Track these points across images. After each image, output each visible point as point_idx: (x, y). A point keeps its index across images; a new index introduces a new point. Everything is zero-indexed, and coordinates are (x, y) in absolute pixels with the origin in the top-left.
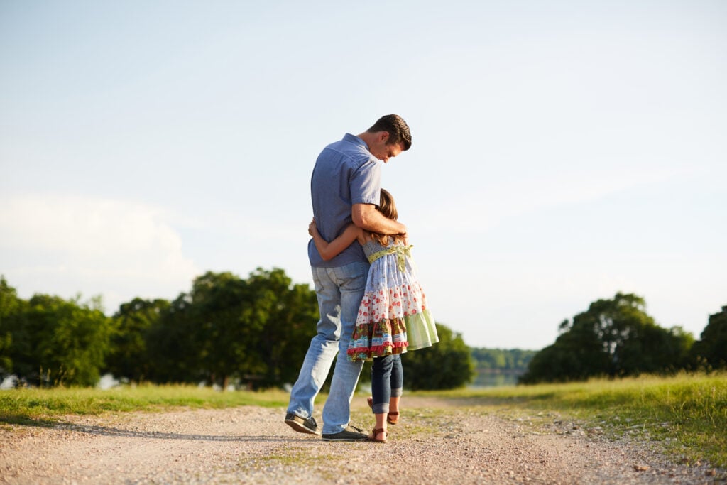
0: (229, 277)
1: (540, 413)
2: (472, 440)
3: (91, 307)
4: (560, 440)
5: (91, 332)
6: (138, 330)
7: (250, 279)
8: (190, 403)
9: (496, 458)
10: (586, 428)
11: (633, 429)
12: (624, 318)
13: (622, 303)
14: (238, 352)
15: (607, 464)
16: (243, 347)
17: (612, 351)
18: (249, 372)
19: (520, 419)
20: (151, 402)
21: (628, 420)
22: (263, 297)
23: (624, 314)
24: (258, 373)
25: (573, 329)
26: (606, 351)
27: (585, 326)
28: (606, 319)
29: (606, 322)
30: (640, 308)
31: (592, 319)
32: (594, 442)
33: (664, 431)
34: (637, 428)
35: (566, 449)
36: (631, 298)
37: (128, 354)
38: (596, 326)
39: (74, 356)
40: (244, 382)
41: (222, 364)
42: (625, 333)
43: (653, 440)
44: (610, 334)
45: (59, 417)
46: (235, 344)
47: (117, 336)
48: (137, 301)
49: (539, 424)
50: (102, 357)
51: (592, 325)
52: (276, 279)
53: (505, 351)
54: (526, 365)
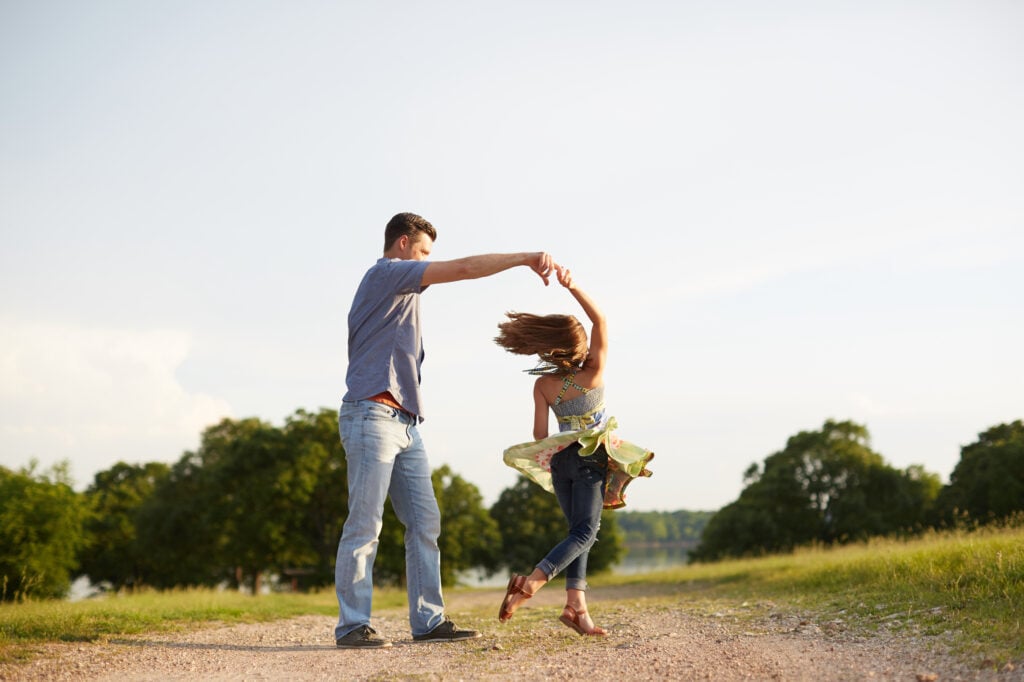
0: (256, 426)
1: (745, 604)
2: (659, 649)
3: (53, 480)
4: (787, 642)
5: (55, 516)
6: (124, 510)
7: (287, 427)
8: (222, 616)
9: (703, 674)
10: (818, 622)
11: (890, 620)
12: (837, 458)
13: (835, 435)
14: (275, 535)
15: (872, 673)
16: (282, 528)
17: (824, 506)
18: (292, 565)
19: (719, 614)
20: (165, 618)
21: (879, 607)
22: (308, 453)
23: (837, 452)
24: (306, 566)
25: (765, 478)
26: (814, 506)
27: (782, 472)
28: (812, 462)
29: (812, 464)
30: (861, 441)
31: (792, 461)
32: (838, 642)
33: (938, 621)
34: (896, 618)
35: (801, 655)
36: (847, 427)
37: (111, 546)
38: (799, 470)
39: (30, 553)
40: (284, 579)
41: (251, 554)
42: (841, 480)
43: (927, 635)
44: (819, 481)
45: (37, 648)
46: (269, 524)
47: (93, 520)
48: (120, 467)
49: (748, 620)
50: (72, 554)
51: (793, 470)
52: (325, 424)
53: (666, 515)
54: (697, 534)
